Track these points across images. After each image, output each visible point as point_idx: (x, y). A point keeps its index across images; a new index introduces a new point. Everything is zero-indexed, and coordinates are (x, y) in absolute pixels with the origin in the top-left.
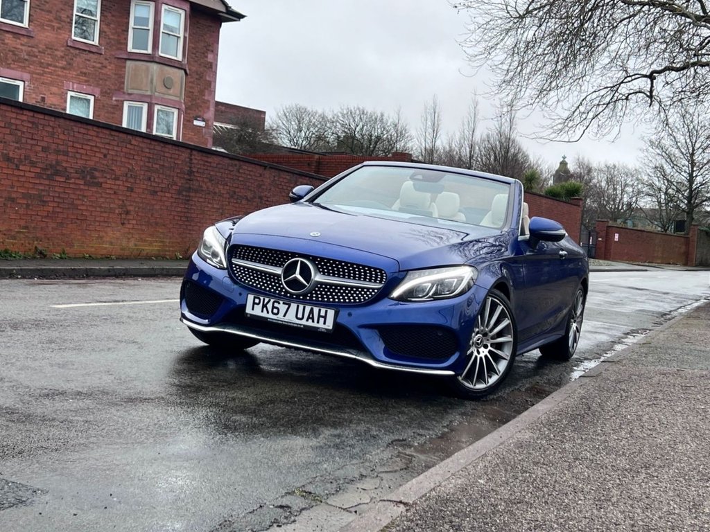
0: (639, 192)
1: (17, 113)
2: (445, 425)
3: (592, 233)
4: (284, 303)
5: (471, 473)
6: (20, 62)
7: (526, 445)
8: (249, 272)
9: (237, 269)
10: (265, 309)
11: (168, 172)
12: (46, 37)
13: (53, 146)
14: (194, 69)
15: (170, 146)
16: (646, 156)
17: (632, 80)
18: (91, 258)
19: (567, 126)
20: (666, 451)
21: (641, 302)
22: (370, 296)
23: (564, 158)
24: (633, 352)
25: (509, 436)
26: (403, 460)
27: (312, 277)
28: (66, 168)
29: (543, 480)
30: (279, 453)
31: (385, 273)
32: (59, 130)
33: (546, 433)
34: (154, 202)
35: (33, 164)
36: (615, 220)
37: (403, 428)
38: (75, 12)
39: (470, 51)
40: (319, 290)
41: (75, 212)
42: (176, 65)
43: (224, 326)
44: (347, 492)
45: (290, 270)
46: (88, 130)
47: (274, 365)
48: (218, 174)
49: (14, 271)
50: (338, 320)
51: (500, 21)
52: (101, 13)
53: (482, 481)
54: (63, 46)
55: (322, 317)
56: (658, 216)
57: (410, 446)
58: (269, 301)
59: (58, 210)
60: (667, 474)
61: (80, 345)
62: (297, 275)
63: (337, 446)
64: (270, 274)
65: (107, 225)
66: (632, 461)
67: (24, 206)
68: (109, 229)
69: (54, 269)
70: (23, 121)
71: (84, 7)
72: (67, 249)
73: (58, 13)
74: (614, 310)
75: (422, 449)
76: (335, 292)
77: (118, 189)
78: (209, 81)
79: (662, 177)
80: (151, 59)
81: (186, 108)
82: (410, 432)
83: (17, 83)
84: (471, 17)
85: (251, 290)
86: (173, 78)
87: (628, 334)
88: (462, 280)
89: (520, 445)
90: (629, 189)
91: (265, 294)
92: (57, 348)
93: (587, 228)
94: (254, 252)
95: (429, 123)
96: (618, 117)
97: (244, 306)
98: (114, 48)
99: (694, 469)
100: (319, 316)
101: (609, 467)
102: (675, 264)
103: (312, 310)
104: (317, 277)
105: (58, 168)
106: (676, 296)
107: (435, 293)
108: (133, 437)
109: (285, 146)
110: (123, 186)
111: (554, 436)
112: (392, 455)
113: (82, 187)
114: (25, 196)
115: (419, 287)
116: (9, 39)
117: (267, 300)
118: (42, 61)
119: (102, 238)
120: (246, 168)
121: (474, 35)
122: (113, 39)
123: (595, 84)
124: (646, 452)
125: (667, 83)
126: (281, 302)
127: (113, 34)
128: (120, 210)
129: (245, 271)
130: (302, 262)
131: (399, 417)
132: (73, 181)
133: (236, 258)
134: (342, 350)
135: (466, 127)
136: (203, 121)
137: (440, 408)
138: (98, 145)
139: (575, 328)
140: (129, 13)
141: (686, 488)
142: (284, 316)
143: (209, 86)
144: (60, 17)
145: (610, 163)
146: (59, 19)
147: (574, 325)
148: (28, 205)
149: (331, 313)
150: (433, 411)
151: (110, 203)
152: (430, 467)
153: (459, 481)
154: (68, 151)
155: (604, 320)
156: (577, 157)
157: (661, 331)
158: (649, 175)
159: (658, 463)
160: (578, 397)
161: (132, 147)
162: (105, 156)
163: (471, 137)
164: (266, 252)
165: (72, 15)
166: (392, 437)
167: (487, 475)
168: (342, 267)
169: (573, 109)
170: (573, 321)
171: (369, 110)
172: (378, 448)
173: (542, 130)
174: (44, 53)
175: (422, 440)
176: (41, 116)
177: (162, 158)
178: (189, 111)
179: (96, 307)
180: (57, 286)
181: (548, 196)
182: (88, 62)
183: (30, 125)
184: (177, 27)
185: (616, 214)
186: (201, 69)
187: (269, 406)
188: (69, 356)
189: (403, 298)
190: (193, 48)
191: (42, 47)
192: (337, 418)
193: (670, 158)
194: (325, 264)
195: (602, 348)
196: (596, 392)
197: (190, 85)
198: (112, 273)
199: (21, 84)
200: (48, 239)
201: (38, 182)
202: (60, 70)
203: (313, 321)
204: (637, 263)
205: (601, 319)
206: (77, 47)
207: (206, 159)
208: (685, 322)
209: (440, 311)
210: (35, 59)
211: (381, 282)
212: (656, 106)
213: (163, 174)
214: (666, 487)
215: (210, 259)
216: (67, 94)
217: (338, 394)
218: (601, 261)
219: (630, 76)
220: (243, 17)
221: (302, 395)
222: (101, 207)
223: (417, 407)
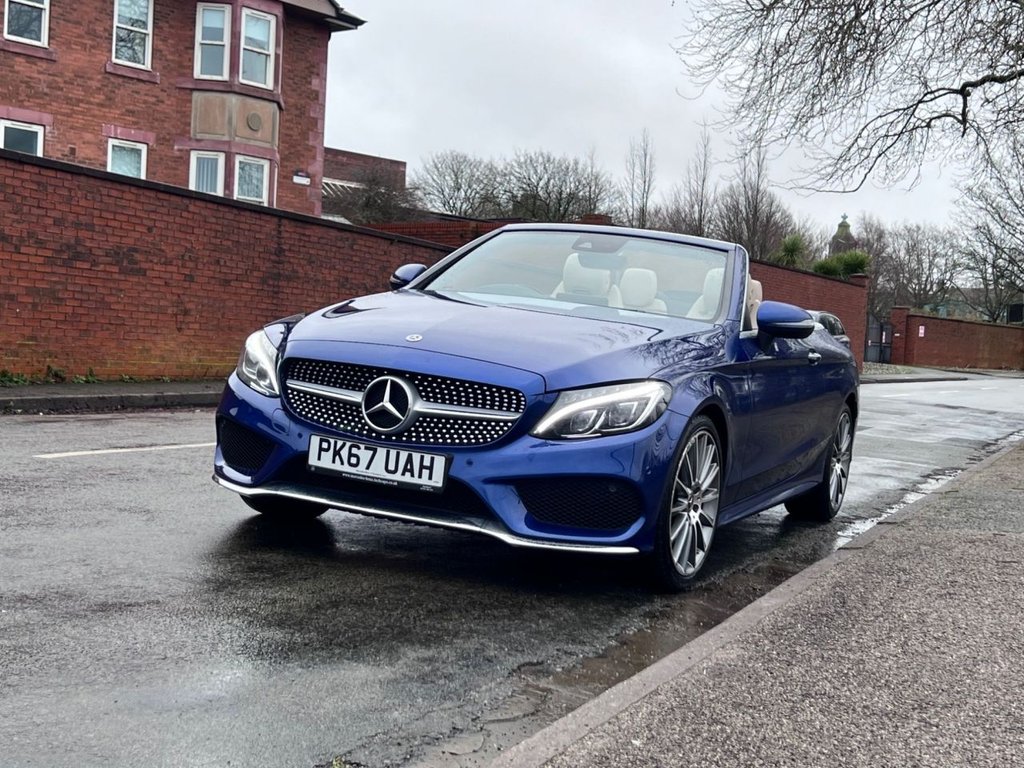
0: (955, 265)
1: (14, 169)
2: (613, 634)
3: (885, 327)
4: (366, 448)
5: (623, 727)
6: (37, 98)
7: (728, 672)
8: (313, 401)
9: (294, 396)
10: (337, 457)
11: (246, 252)
12: (75, 60)
13: (71, 217)
14: (291, 101)
15: (248, 214)
16: (963, 212)
17: (936, 98)
18: (133, 381)
19: (840, 168)
20: (958, 678)
21: (953, 427)
22: (501, 432)
23: (845, 217)
24: (927, 506)
25: (704, 654)
26: (532, 699)
27: (409, 406)
28: (90, 249)
29: (743, 738)
30: (323, 694)
31: (523, 396)
32: (79, 193)
33: (767, 647)
34: (226, 297)
35: (41, 244)
36: (920, 306)
37: (542, 642)
38: (116, 23)
39: (694, 61)
40: (421, 426)
41: (108, 313)
42: (265, 96)
43: (277, 485)
44: (422, 761)
45: (374, 396)
46: (123, 192)
47: (358, 542)
48: (320, 253)
49: (12, 403)
50: (452, 473)
51: (735, 16)
52: (154, 23)
53: (637, 743)
54: (100, 73)
55: (426, 468)
56: (982, 299)
57: (547, 673)
58: (344, 445)
59: (81, 311)
60: (953, 720)
61: (53, 518)
62: (387, 403)
63: (423, 679)
64: (346, 402)
65: (155, 331)
66: (898, 698)
67: (30, 306)
68: (158, 338)
69: (73, 399)
70: (23, 181)
71: (135, 17)
72: (97, 369)
73: (91, 26)
74: (911, 439)
75: (568, 678)
76: (446, 428)
77: (172, 279)
78: (313, 118)
79: (987, 241)
80: (228, 88)
81: (281, 159)
82: (552, 649)
83: (34, 128)
84: (693, 11)
85: (316, 428)
86: (261, 115)
87: (928, 476)
88: (646, 404)
89: (718, 672)
90: (940, 261)
91: (338, 435)
92: (15, 523)
93: (877, 317)
94: (321, 368)
95: (638, 171)
96: (916, 154)
97: (305, 455)
98: (175, 73)
99: (1002, 709)
100: (422, 467)
101: (859, 709)
102: (1008, 368)
103: (410, 457)
104: (418, 406)
105: (79, 249)
106: (1007, 416)
107: (605, 425)
108: (83, 672)
109: (437, 211)
110: (179, 273)
111: (778, 654)
112: (514, 691)
113: (116, 276)
114: (29, 291)
115: (577, 417)
116: (20, 64)
117: (340, 443)
118: (70, 95)
119: (148, 350)
120: (363, 243)
121: (697, 36)
122: (173, 61)
123: (879, 105)
124: (925, 680)
125: (987, 101)
126: (362, 446)
127: (172, 53)
128: (175, 309)
129: (307, 399)
130: (393, 382)
131: (538, 625)
132: (102, 267)
133: (292, 378)
134: (460, 518)
135: (693, 175)
136: (308, 176)
137: (610, 607)
138: (138, 214)
139: (839, 472)
140: (194, 23)
141: (985, 746)
142: (368, 468)
143: (315, 125)
144: (95, 30)
145: (912, 223)
146: (92, 34)
147: (838, 467)
148: (35, 305)
149: (440, 462)
150: (597, 611)
151: (159, 300)
152: (573, 709)
153: (600, 744)
154: (94, 225)
155: (894, 456)
156: (861, 216)
157: (977, 472)
158: (968, 239)
159: (942, 699)
160: (829, 584)
161: (190, 216)
162: (150, 229)
163: (700, 189)
164: (338, 367)
165: (112, 27)
166: (521, 659)
167: (650, 731)
168: (456, 389)
169: (848, 143)
170: (835, 460)
171: (557, 155)
172: (493, 679)
173: (802, 175)
174: (72, 84)
175: (570, 661)
176: (51, 173)
177: (236, 231)
178: (286, 163)
179: (104, 455)
180: (62, 424)
181: (818, 274)
182: (136, 95)
183: (35, 187)
184: (266, 40)
185: (922, 298)
186: (303, 102)
187: (329, 611)
188: (30, 536)
189: (554, 435)
190: (289, 71)
191: (69, 75)
192: (434, 628)
193: (998, 213)
194: (430, 385)
195: (885, 500)
196: (860, 574)
197: (288, 124)
198: (161, 402)
199: (39, 130)
200: (67, 354)
201: (49, 270)
202: (95, 107)
203: (412, 475)
204: (953, 369)
205: (889, 455)
206: (119, 73)
207: (301, 231)
208: (1016, 455)
209: (613, 453)
210: (59, 93)
211: (517, 410)
212: (972, 136)
213: (237, 254)
214: (950, 745)
215: (255, 381)
216: (107, 142)
217: (447, 587)
218: (898, 367)
219: (932, 92)
220: (361, 22)
221: (387, 591)
222: (146, 305)
223: (571, 607)
